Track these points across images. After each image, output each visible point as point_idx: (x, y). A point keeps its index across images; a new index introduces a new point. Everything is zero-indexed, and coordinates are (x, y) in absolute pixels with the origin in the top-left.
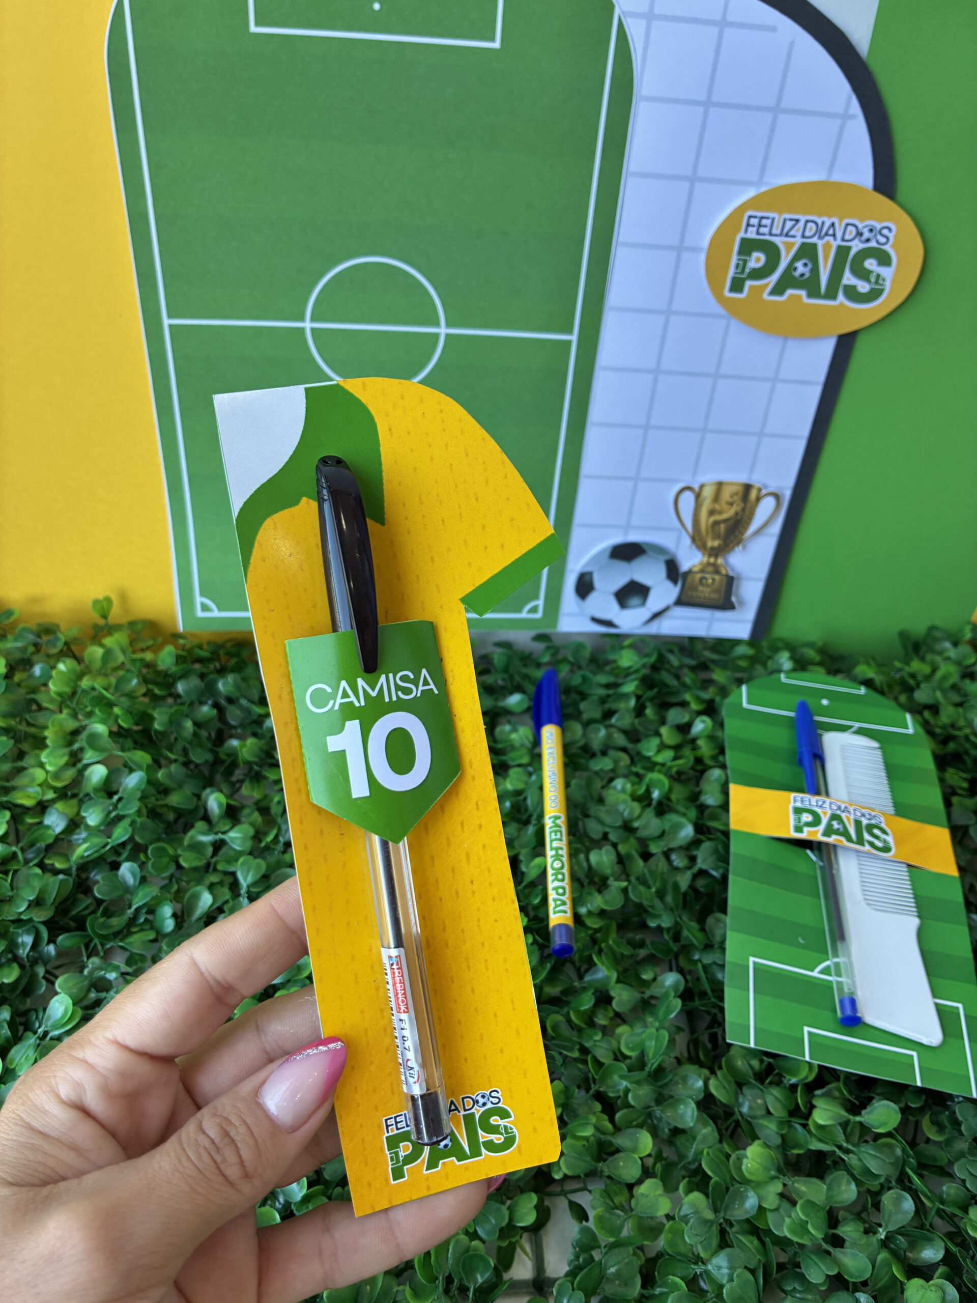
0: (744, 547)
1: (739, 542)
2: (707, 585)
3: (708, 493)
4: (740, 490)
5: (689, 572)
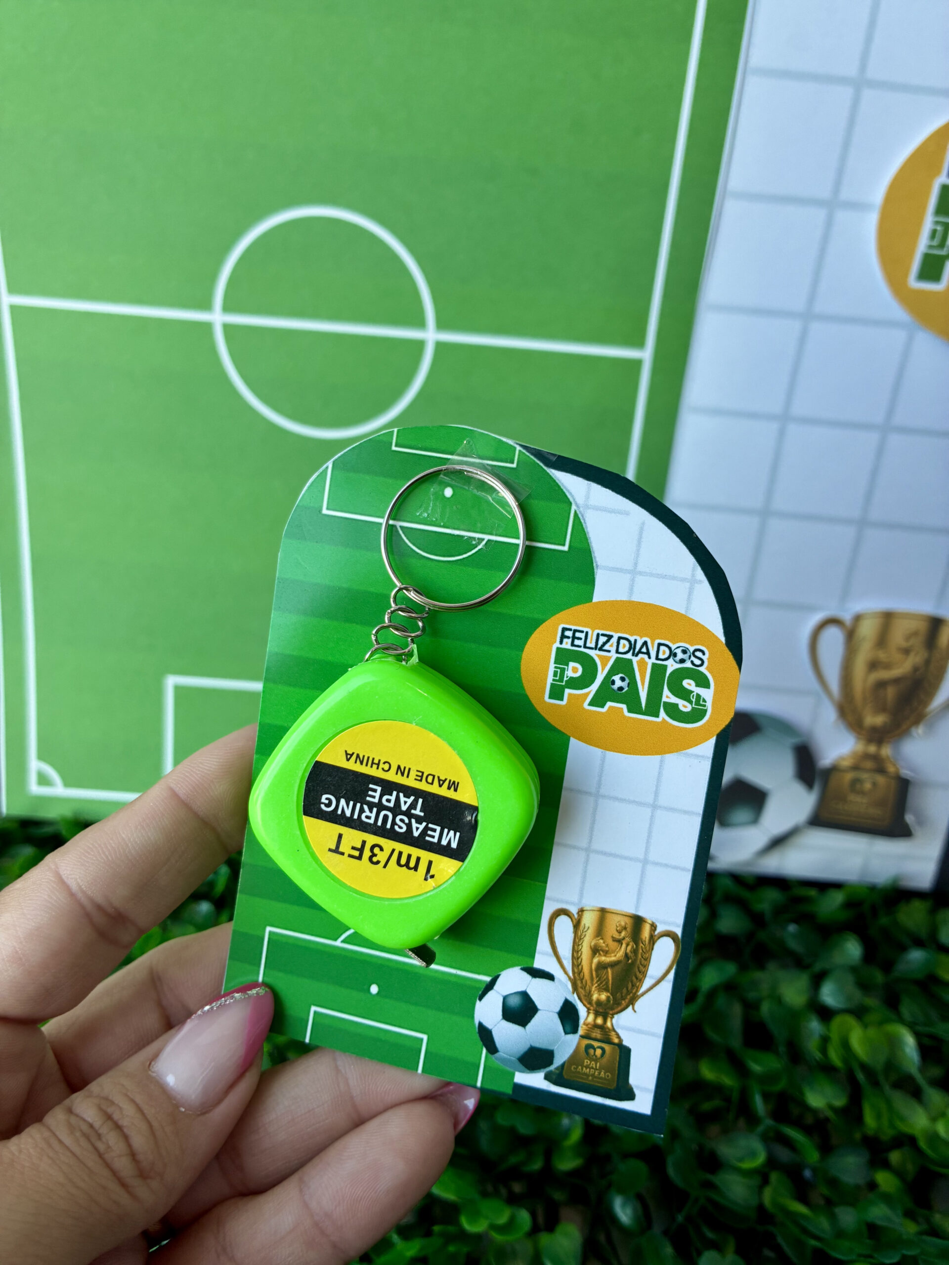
1: (919, 718)
2: (862, 793)
3: (868, 630)
4: (922, 627)
5: (834, 769)
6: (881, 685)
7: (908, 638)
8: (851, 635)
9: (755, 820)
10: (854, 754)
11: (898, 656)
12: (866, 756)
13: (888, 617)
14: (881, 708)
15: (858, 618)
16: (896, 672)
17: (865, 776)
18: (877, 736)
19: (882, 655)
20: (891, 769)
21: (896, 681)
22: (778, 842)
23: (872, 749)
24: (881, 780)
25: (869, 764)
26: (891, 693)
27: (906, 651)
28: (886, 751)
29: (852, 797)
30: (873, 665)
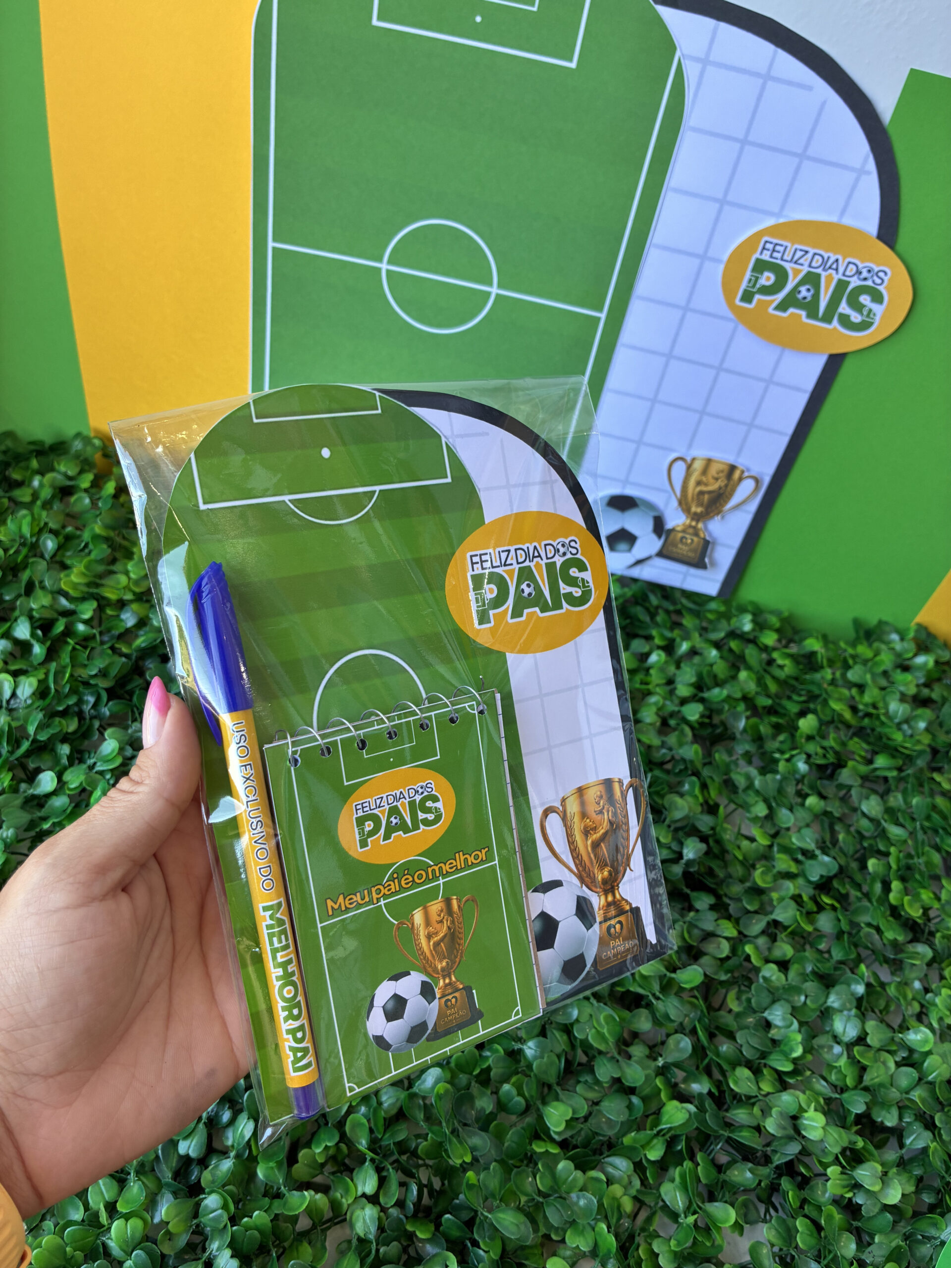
0: (723, 517)
1: (719, 512)
2: (686, 544)
3: (698, 465)
4: (726, 468)
5: (673, 530)
6: (701, 493)
7: (718, 473)
8: (689, 467)
9: (630, 550)
10: (684, 525)
11: (712, 481)
12: (690, 526)
13: (709, 461)
14: (700, 504)
15: (694, 459)
16: (710, 488)
17: (688, 536)
18: (697, 517)
19: (704, 479)
20: (702, 535)
21: (710, 492)
22: (639, 562)
23: (694, 523)
24: (696, 539)
25: (691, 531)
26: (706, 497)
27: (717, 479)
28: (700, 525)
29: (680, 546)
30: (699, 483)
